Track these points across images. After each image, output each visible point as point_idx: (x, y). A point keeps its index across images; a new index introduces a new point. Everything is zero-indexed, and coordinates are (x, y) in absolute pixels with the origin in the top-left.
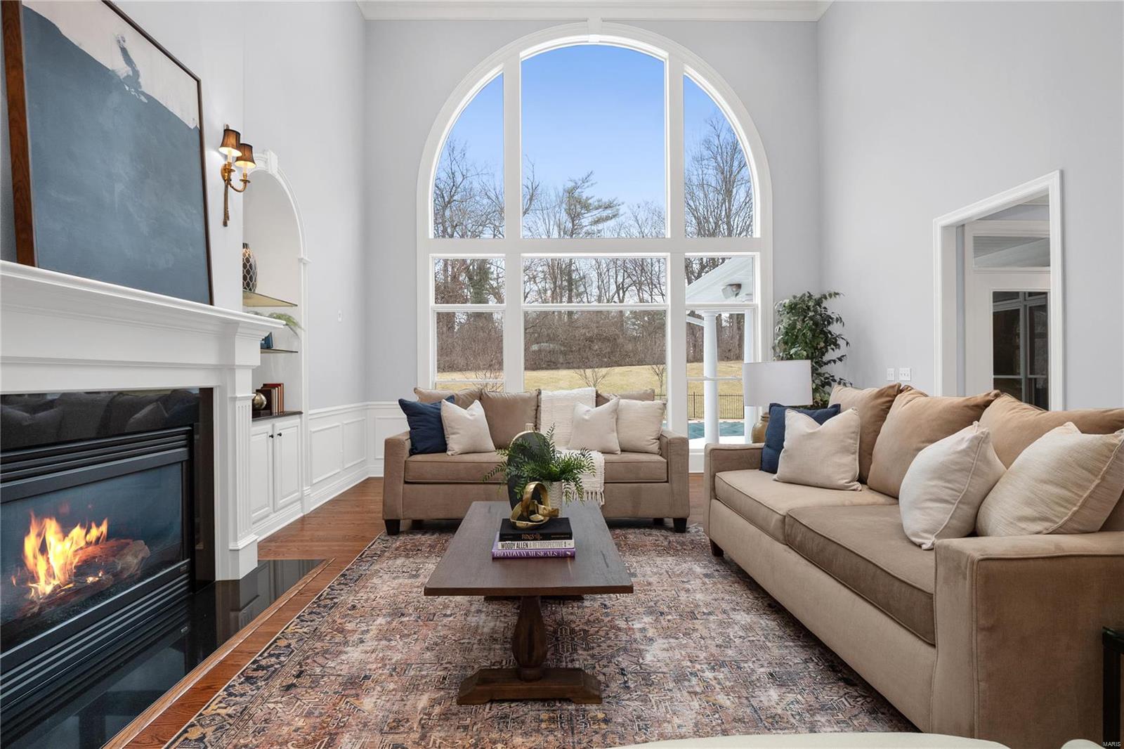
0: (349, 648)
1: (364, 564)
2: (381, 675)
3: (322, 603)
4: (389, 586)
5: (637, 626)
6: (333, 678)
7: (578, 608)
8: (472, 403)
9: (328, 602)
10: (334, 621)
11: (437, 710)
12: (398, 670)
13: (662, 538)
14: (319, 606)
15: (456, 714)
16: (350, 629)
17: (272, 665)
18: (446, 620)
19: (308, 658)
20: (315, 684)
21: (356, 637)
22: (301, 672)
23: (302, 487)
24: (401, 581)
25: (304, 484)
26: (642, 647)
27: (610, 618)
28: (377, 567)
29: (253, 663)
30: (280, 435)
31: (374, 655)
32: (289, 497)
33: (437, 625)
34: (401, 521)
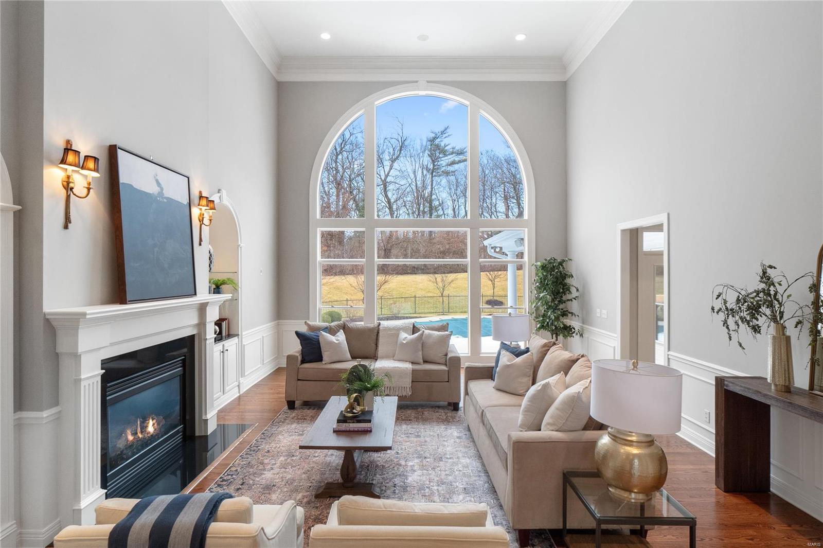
0: (266, 472)
1: (274, 427)
2: (280, 485)
3: (252, 449)
4: (287, 440)
5: (410, 464)
6: (258, 486)
7: (383, 454)
8: (339, 331)
9: (255, 448)
10: (259, 459)
11: (305, 500)
12: (290, 482)
13: (443, 414)
14: (251, 451)
15: (314, 502)
16: (266, 462)
17: (229, 480)
18: (315, 459)
19: (246, 476)
20: (250, 488)
21: (269, 467)
22: (244, 483)
23: (239, 378)
24: (294, 437)
25: (240, 377)
26: (409, 474)
27: (398, 460)
28: (281, 429)
29: (220, 478)
30: (227, 350)
31: (278, 476)
32: (233, 385)
33: (310, 461)
34: (296, 402)
